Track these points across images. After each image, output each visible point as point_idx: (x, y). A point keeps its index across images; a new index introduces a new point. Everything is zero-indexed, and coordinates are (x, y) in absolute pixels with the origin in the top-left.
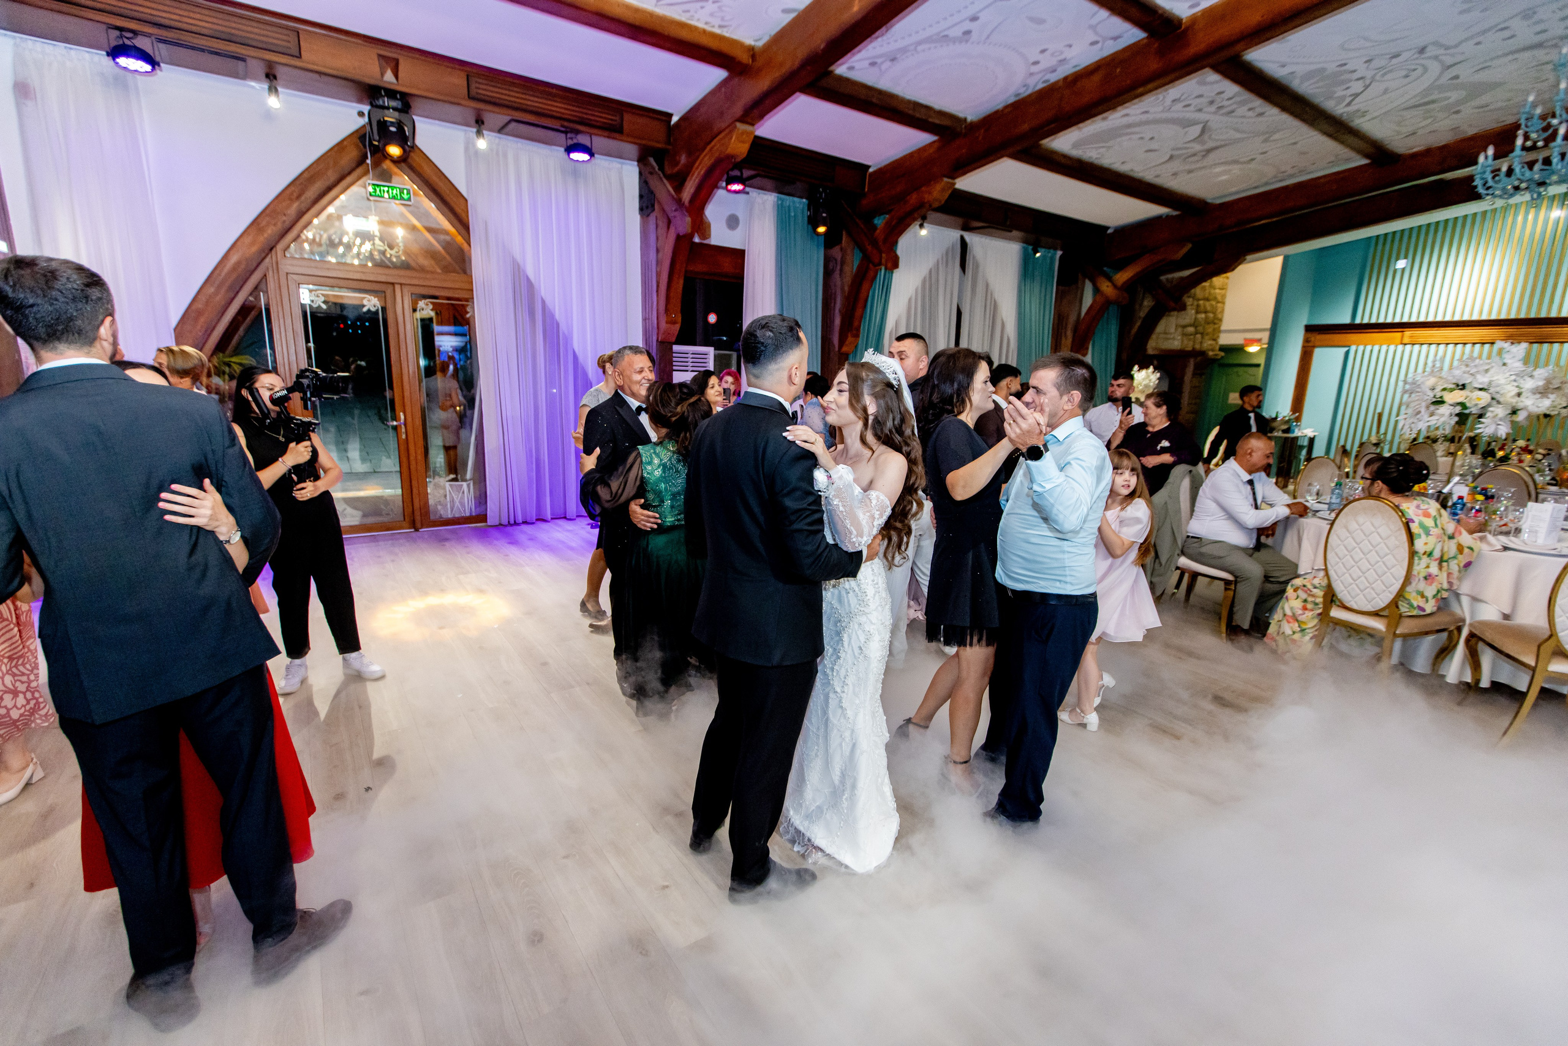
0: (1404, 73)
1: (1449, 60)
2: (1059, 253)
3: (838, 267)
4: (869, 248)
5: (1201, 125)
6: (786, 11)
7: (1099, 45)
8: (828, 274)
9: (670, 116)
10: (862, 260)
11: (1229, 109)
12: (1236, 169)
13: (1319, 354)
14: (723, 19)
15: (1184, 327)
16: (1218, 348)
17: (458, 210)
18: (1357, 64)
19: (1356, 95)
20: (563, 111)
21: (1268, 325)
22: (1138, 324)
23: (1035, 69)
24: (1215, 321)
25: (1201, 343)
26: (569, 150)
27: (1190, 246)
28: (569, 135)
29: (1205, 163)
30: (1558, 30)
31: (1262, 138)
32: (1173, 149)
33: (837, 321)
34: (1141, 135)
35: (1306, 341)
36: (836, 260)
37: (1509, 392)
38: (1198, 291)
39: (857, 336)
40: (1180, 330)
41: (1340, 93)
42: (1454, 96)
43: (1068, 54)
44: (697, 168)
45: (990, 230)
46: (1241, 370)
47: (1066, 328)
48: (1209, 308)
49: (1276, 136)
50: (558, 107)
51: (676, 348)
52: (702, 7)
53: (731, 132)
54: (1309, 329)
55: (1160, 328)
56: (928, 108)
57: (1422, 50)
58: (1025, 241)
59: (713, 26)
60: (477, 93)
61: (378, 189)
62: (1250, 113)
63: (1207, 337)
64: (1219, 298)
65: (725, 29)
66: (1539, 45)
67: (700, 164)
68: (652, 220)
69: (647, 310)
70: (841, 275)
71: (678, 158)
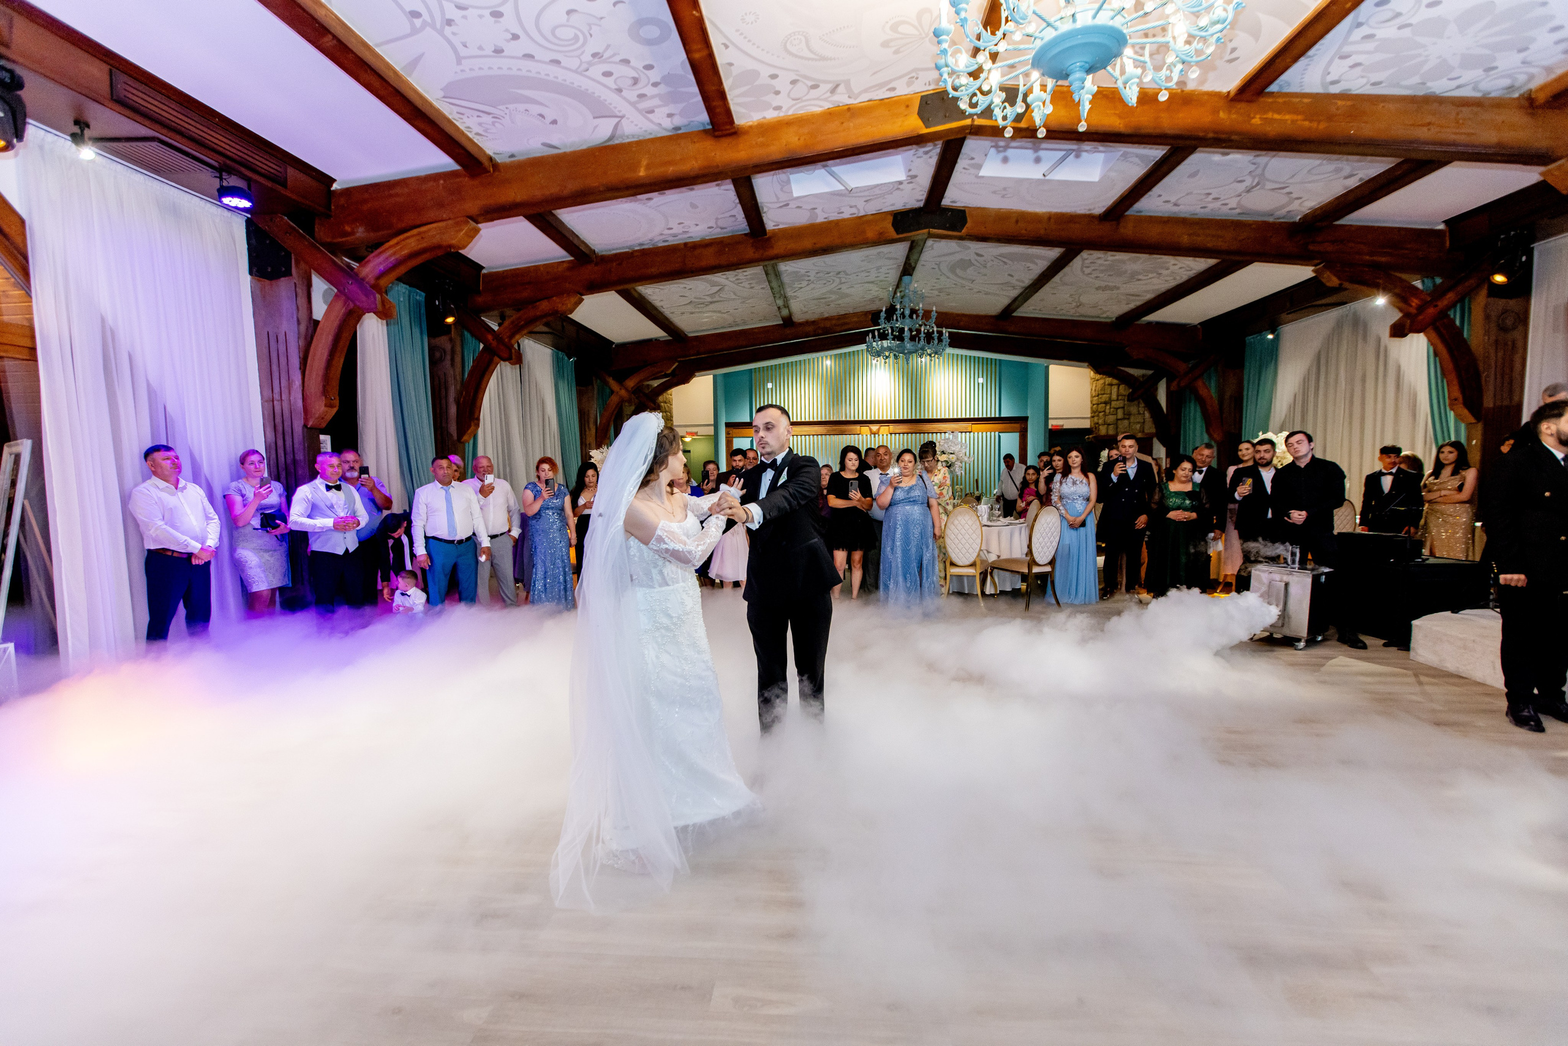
0: (825, 282)
1: (843, 280)
2: (575, 359)
3: (448, 357)
4: (494, 343)
5: (718, 288)
6: (544, 144)
7: (710, 230)
8: (435, 362)
9: (335, 180)
10: (484, 352)
11: (740, 281)
12: (715, 316)
13: (735, 440)
14: (486, 131)
18: (812, 274)
19: (801, 288)
20: (228, 147)
21: (712, 422)
23: (667, 232)
26: (224, 192)
27: (676, 364)
28: (225, 176)
29: (704, 310)
30: (882, 278)
31: (740, 301)
32: (695, 298)
33: (453, 410)
34: (685, 286)
35: (728, 433)
36: (444, 350)
38: (661, 398)
39: (478, 425)
41: (796, 286)
42: (833, 297)
43: (690, 230)
44: (391, 247)
47: (588, 422)
48: (667, 409)
49: (749, 301)
50: (220, 140)
51: (322, 437)
52: (478, 116)
53: (457, 224)
54: (728, 425)
56: (577, 236)
57: (839, 273)
58: (557, 346)
59: (471, 132)
60: (125, 96)
62: (748, 286)
65: (478, 137)
66: (872, 282)
67: (397, 244)
68: (284, 287)
69: (277, 390)
70: (453, 365)
71: (348, 228)
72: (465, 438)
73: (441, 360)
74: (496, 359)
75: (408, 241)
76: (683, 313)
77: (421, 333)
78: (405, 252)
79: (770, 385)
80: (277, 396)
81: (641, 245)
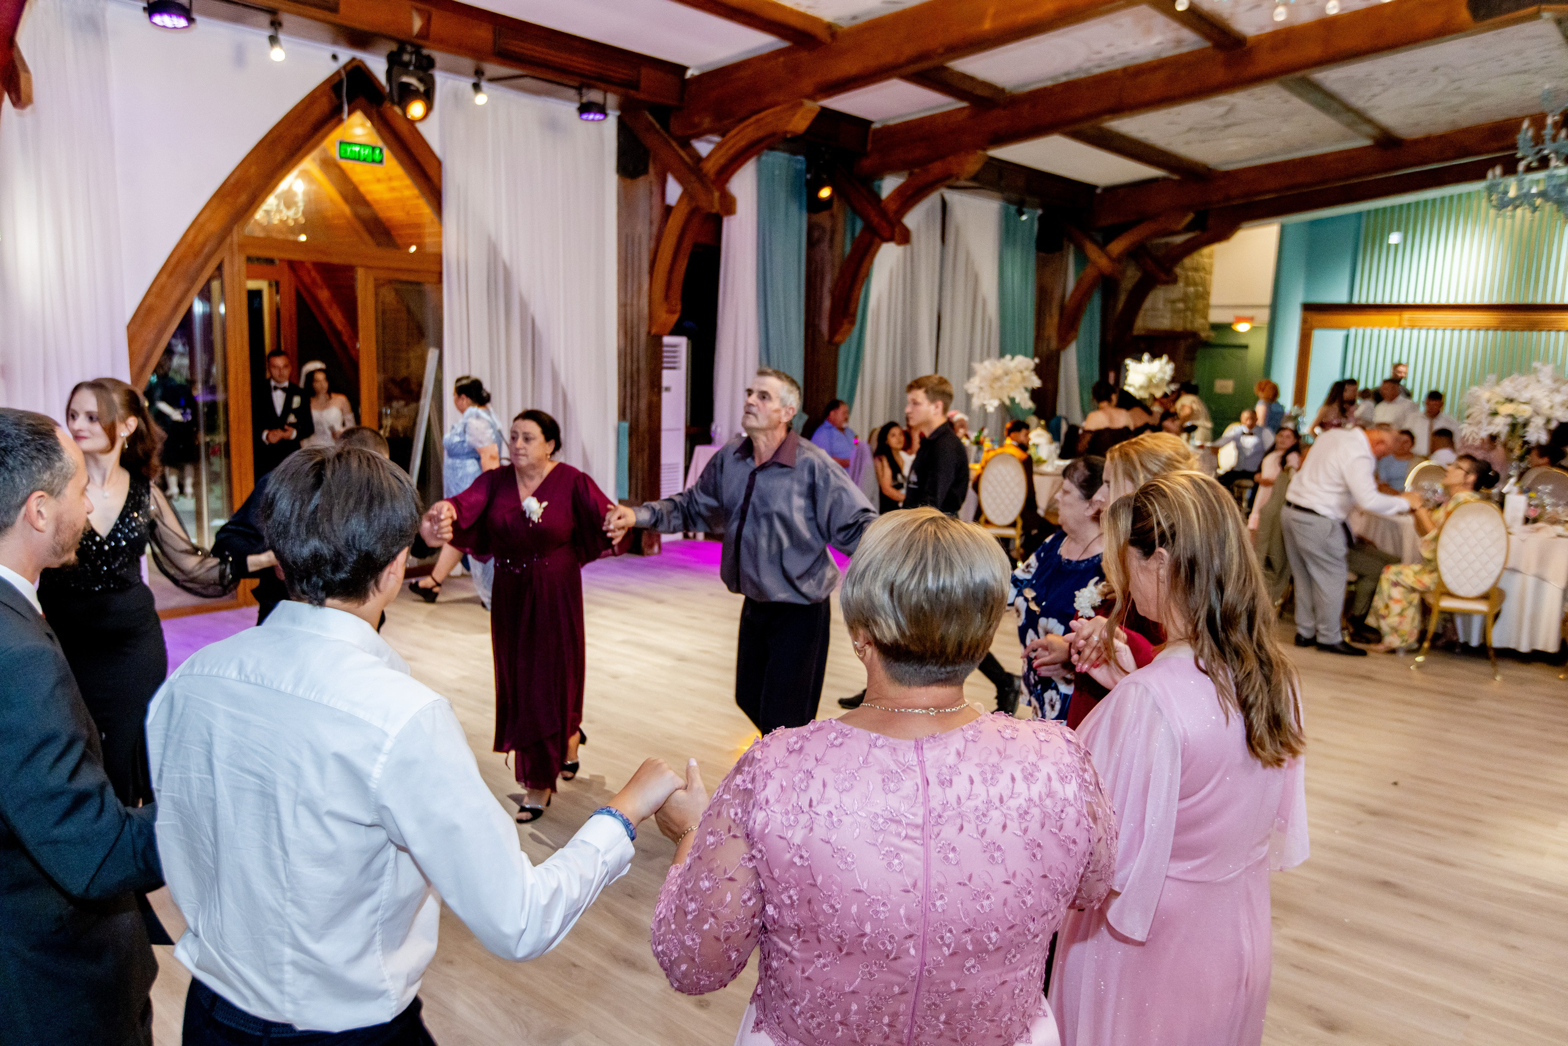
0: (1418, 83)
1: (1456, 77)
2: (1040, 212)
3: (827, 237)
4: (876, 220)
8: (813, 245)
9: (685, 69)
10: (864, 230)
11: (1257, 96)
13: (1319, 336)
15: (1173, 302)
16: (1207, 327)
17: (431, 172)
20: (588, 66)
21: (1268, 302)
22: (1123, 298)
24: (1204, 295)
25: (1192, 322)
26: (584, 110)
27: (1190, 217)
28: (581, 92)
29: (1220, 135)
32: (1194, 123)
33: (827, 303)
35: (1304, 321)
36: (824, 230)
37: (1545, 404)
38: (1188, 262)
39: (853, 323)
40: (1169, 306)
42: (1456, 100)
44: (732, 137)
45: (982, 191)
46: (1226, 352)
48: (1198, 280)
49: (1292, 119)
50: (579, 62)
51: (665, 340)
54: (1306, 308)
55: (1147, 304)
58: (1006, 198)
60: (503, 47)
61: (349, 149)
63: (1197, 316)
64: (1207, 268)
67: (737, 134)
68: (642, 185)
69: (629, 295)
70: (831, 247)
71: (696, 120)
72: (837, 338)
73: (819, 241)
74: (877, 240)
75: (749, 129)
76: (1188, 143)
77: (800, 208)
78: (743, 143)
79: (1395, 238)
80: (629, 301)
81: (1067, 74)
